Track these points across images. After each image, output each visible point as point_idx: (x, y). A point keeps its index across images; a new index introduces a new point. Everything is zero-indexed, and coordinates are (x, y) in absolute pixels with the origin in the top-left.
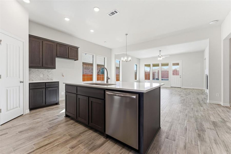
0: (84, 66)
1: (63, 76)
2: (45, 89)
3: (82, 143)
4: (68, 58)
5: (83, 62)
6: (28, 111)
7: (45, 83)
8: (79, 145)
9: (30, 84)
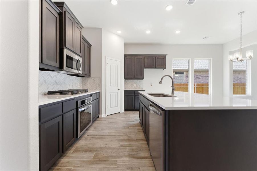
0: (186, 73)
1: (152, 86)
2: (134, 96)
3: (130, 147)
4: (155, 68)
5: (173, 69)
6: (123, 111)
7: (134, 92)
8: (127, 147)
9: (125, 91)
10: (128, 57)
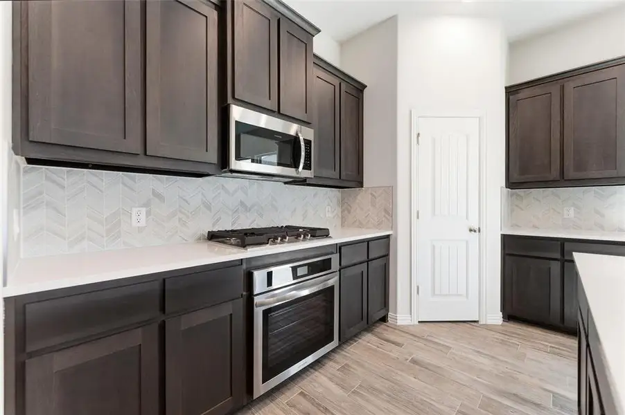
7: (558, 243)
9: (505, 237)
10: (523, 94)
